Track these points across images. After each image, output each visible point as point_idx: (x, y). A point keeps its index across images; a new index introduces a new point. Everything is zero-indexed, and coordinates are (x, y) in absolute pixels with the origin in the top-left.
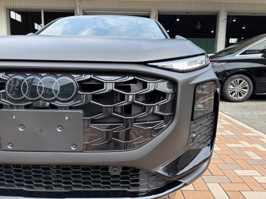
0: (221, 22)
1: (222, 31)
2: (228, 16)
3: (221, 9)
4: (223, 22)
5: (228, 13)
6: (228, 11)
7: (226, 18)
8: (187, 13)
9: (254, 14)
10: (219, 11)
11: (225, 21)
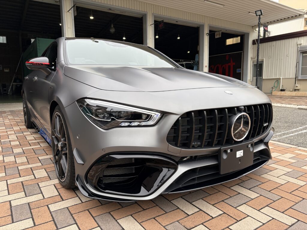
0: (149, 26)
1: (151, 37)
2: (155, 21)
3: (148, 12)
4: (150, 26)
5: (155, 17)
6: (155, 15)
7: (154, 23)
8: (110, 9)
9: (177, 22)
10: (146, 13)
11: (152, 25)
